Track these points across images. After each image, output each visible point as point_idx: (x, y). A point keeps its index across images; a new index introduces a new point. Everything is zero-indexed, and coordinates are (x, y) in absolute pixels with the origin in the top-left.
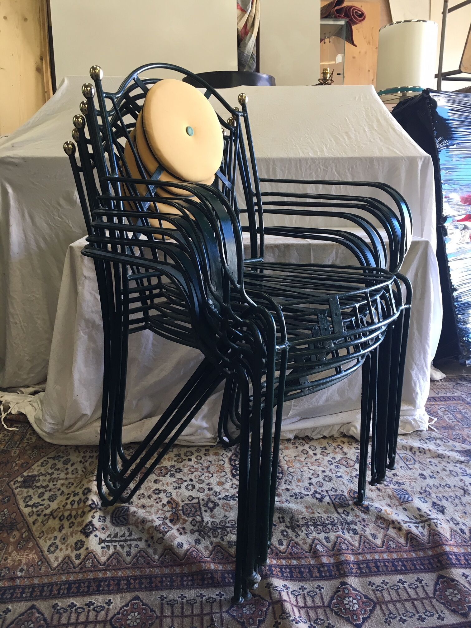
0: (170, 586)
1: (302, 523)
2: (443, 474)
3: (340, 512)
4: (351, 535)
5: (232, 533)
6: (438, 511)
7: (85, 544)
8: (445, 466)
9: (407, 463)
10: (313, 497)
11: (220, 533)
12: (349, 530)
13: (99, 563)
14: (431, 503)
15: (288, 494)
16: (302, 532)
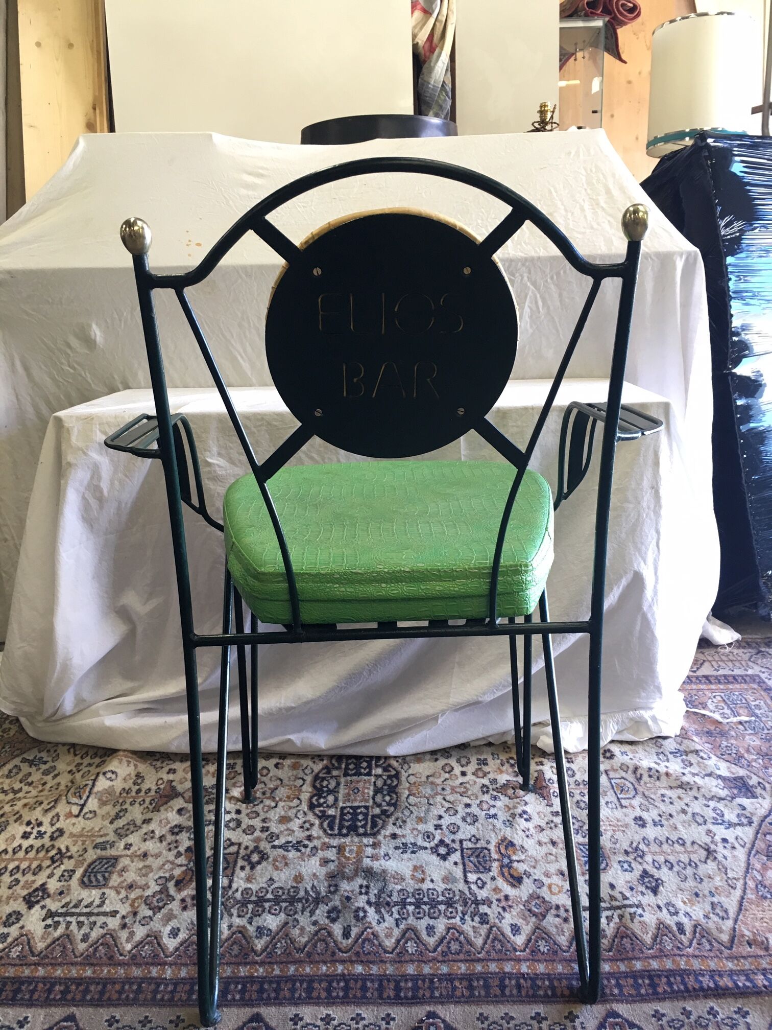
0: (133, 1000)
1: (396, 900)
2: (678, 819)
3: (469, 880)
4: (475, 924)
5: (269, 912)
6: (647, 887)
7: (23, 919)
8: (687, 805)
9: (620, 796)
10: (433, 853)
11: (250, 911)
12: (475, 916)
13: (32, 952)
14: (640, 873)
15: (393, 843)
16: (391, 915)
